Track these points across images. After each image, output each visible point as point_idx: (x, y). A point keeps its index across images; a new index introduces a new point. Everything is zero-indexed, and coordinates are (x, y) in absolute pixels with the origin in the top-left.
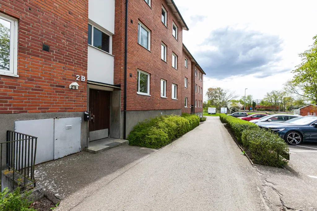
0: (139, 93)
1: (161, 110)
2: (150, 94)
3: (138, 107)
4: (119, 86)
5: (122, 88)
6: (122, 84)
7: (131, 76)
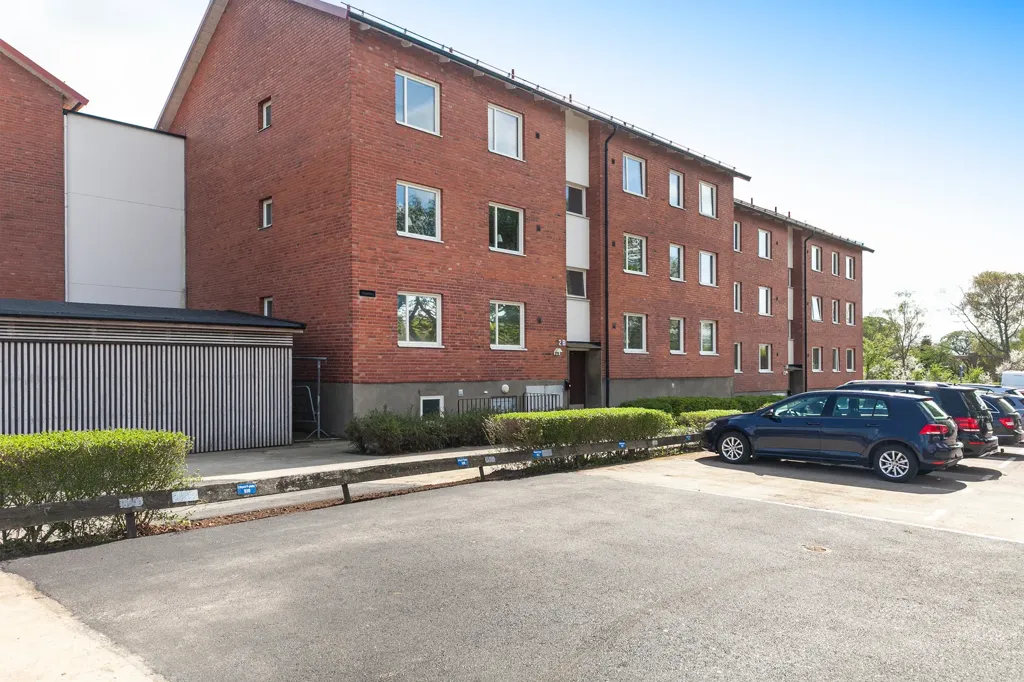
0: (627, 350)
1: (673, 379)
2: (647, 350)
3: (627, 374)
4: (599, 344)
5: (603, 346)
6: (603, 342)
7: (614, 327)
